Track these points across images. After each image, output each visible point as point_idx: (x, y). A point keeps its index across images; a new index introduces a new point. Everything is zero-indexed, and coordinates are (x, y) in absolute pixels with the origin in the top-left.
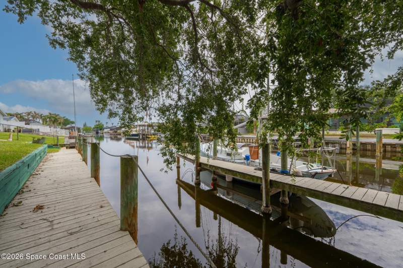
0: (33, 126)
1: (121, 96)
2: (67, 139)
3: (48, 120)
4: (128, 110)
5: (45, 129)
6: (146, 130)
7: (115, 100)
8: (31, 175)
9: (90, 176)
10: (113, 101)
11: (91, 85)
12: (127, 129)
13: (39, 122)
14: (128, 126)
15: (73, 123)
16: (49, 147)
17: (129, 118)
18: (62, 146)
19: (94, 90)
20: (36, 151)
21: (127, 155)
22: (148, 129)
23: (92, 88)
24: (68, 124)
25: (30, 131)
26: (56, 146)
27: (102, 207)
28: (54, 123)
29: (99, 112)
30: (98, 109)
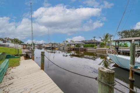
0: (7, 44)
3: (14, 41)
13: (10, 42)
18: (21, 55)
24: (22, 43)
28: (16, 42)
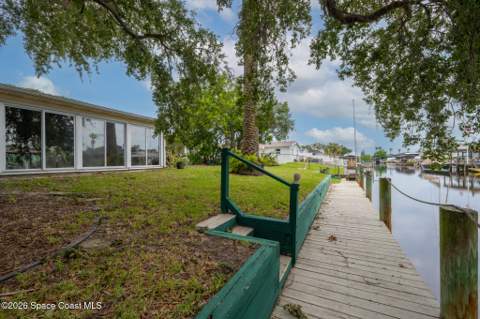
0: (318, 157)
1: (423, 111)
2: (346, 170)
3: (329, 150)
4: (437, 132)
5: (327, 159)
6: (468, 159)
7: (414, 119)
8: (323, 203)
9: (378, 217)
10: (411, 123)
11: (377, 108)
12: (436, 161)
13: (322, 153)
14: (437, 157)
15: (350, 151)
16: (333, 177)
17: (439, 142)
18: (343, 176)
19: (381, 112)
20: (324, 181)
21: (452, 206)
22: (471, 157)
23: (378, 111)
24: (346, 153)
25: (316, 161)
26: (337, 176)
27: (402, 266)
28: (333, 153)
29: (389, 139)
30: (388, 136)
